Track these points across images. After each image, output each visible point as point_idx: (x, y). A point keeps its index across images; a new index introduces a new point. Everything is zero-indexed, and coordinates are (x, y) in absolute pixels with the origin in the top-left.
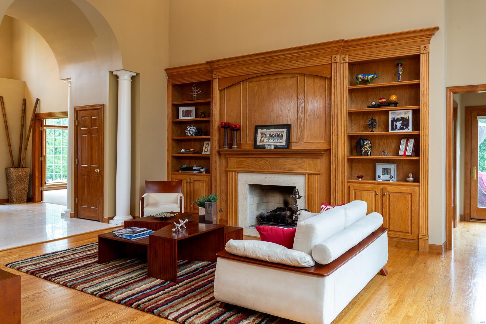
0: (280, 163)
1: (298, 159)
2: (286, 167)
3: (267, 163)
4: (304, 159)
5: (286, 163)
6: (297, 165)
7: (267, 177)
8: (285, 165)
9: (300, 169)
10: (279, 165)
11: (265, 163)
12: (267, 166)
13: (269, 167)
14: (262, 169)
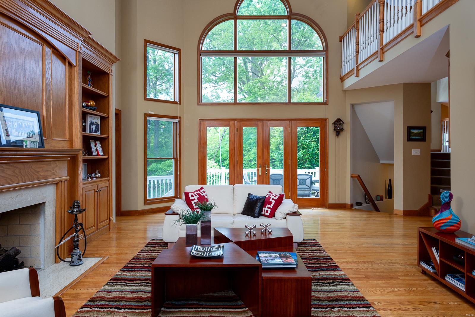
0: (33, 171)
1: (51, 162)
2: (40, 175)
3: (17, 171)
4: (57, 162)
5: (39, 170)
6: (50, 171)
7: (13, 197)
8: (38, 172)
9: (54, 176)
10: (32, 174)
11: (14, 172)
12: (17, 177)
13: (19, 178)
14: (9, 184)
